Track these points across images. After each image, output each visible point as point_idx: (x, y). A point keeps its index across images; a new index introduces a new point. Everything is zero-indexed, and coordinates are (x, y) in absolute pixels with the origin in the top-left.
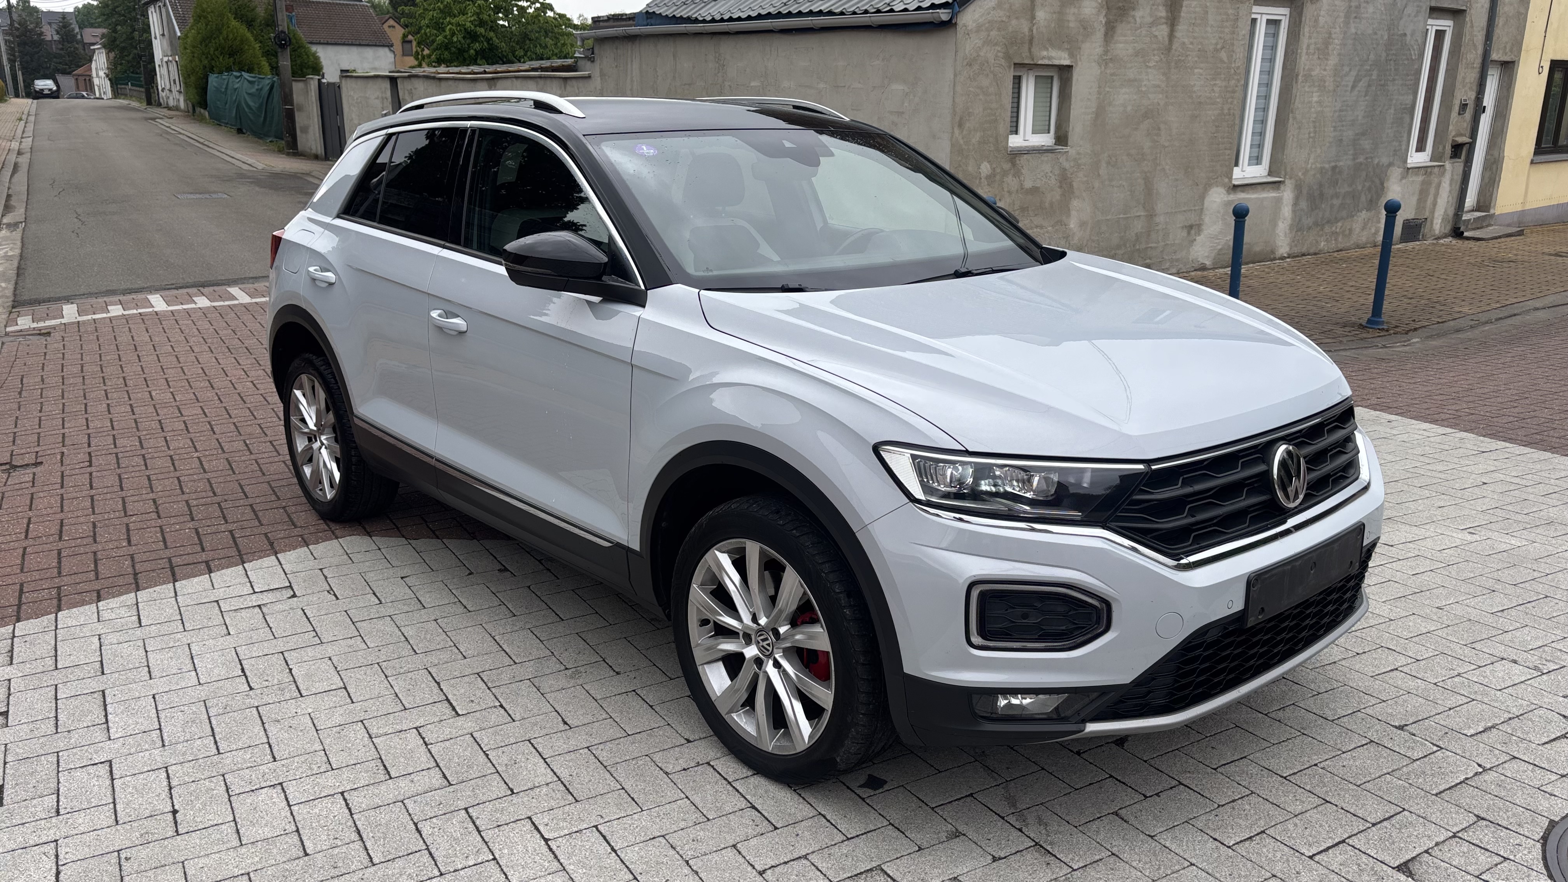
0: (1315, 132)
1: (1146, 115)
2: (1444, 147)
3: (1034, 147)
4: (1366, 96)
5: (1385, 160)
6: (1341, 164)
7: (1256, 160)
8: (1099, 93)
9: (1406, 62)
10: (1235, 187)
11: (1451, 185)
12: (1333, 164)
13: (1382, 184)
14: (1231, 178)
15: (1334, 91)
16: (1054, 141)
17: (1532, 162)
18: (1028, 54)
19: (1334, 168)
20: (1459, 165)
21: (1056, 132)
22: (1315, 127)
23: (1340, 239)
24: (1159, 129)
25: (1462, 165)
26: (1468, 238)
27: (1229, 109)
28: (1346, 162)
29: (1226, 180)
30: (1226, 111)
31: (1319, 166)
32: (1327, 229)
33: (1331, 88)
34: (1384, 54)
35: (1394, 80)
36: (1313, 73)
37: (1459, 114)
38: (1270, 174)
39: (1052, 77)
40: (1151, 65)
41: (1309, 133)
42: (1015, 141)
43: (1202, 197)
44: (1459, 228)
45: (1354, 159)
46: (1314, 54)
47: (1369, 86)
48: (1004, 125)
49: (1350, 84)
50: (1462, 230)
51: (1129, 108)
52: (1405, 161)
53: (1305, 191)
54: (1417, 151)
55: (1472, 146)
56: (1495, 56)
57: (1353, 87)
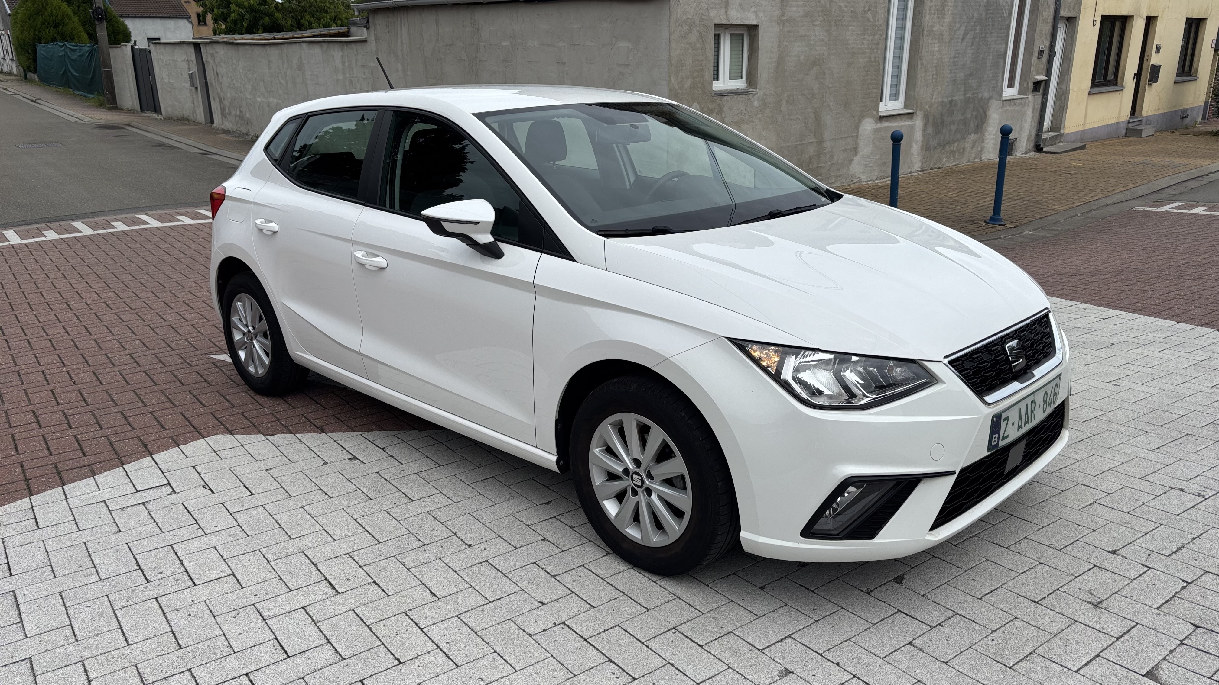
0: (937, 74)
1: (814, 64)
2: (1028, 84)
3: (731, 90)
4: (972, 45)
5: (986, 95)
6: (956, 98)
7: (895, 96)
8: (779, 46)
9: (1000, 19)
10: (881, 118)
11: (1033, 112)
12: (950, 99)
13: (985, 113)
14: (878, 111)
15: (950, 42)
16: (746, 85)
17: (1090, 94)
18: (725, 17)
19: (951, 102)
20: (1039, 98)
21: (747, 79)
22: (936, 71)
23: (956, 156)
24: (824, 74)
25: (1041, 97)
26: (1046, 152)
27: (875, 58)
28: (958, 97)
29: (875, 113)
30: (873, 59)
31: (940, 100)
32: (948, 148)
33: (947, 40)
34: (984, 14)
35: (991, 33)
36: (935, 29)
37: (1038, 58)
38: (906, 107)
39: (743, 35)
40: (816, 24)
41: (933, 75)
42: (717, 86)
43: (857, 127)
44: (1040, 145)
45: (965, 95)
46: (934, 14)
47: (974, 38)
48: (708, 73)
49: (961, 37)
50: (1041, 146)
51: (802, 58)
52: (1001, 95)
53: (931, 120)
54: (1008, 87)
55: (1047, 82)
56: (1063, 13)
57: (963, 39)
